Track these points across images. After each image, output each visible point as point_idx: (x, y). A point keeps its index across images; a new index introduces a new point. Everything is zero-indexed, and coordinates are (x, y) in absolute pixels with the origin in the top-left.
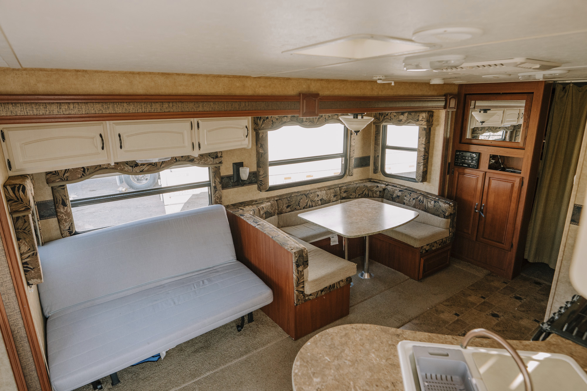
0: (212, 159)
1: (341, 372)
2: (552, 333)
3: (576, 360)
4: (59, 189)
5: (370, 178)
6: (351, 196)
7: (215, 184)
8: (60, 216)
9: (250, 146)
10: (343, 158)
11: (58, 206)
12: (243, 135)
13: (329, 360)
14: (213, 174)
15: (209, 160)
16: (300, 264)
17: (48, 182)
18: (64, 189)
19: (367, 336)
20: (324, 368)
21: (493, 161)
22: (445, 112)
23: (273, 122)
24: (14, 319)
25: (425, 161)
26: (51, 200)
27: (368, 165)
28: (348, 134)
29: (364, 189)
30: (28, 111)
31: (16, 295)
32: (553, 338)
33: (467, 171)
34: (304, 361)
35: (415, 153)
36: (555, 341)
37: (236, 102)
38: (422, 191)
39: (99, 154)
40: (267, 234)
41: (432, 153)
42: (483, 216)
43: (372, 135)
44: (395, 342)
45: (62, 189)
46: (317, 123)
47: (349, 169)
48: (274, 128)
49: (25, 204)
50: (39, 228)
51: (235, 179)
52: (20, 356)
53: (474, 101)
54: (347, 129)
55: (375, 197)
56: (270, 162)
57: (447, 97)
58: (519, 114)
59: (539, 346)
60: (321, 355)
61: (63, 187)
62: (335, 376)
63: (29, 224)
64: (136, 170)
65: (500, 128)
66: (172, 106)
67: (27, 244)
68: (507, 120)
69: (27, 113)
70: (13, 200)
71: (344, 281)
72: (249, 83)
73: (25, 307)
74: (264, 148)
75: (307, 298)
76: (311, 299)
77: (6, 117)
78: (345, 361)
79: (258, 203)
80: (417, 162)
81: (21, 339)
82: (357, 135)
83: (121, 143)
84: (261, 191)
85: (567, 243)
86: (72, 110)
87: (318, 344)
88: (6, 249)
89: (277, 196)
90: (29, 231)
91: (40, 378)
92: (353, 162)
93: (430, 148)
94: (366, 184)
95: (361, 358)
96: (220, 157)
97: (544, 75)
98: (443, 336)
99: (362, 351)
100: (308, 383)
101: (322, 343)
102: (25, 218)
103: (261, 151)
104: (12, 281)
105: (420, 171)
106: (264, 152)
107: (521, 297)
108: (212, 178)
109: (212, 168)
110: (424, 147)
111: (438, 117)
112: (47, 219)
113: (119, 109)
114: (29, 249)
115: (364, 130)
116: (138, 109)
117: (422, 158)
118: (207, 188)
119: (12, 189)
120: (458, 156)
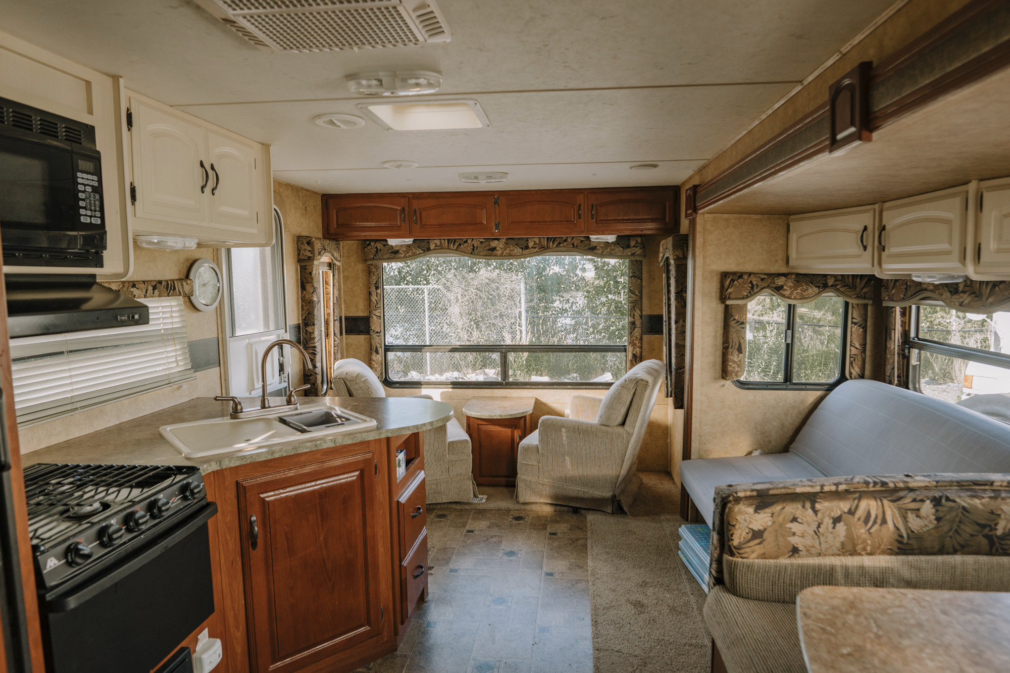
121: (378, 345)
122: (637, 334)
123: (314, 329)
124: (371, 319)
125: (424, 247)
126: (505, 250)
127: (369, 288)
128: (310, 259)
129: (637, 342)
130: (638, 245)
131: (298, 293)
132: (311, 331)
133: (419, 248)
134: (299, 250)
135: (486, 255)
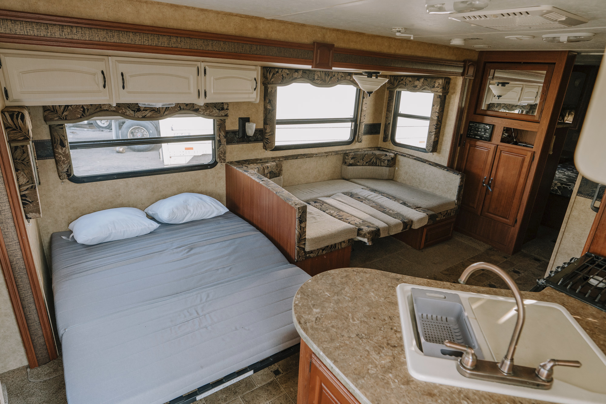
0: (218, 111)
1: (340, 305)
2: (548, 286)
3: (567, 309)
4: (57, 128)
5: (379, 146)
6: (358, 164)
7: (220, 137)
8: (58, 157)
9: (258, 101)
10: (353, 123)
11: (56, 146)
12: (252, 88)
13: (329, 295)
14: (218, 127)
15: (214, 111)
16: (303, 220)
17: (46, 119)
18: (62, 128)
19: (367, 278)
20: (324, 301)
21: (506, 134)
22: (462, 79)
23: (283, 77)
24: (12, 249)
25: (437, 130)
26: (49, 140)
27: (378, 133)
28: (360, 98)
29: (372, 157)
30: (28, 30)
31: (15, 225)
32: (547, 291)
33: (479, 143)
34: (304, 295)
35: (427, 123)
36: (549, 293)
37: (247, 44)
38: (431, 162)
39: (101, 92)
40: (271, 189)
41: (445, 123)
42: (490, 190)
43: (385, 101)
44: (394, 285)
45: (60, 128)
46: (329, 82)
47: (358, 135)
48: (284, 83)
49: (24, 133)
50: (37, 166)
51: (241, 135)
52: (19, 287)
53: (494, 70)
54: (360, 90)
55: (382, 166)
56: (277, 120)
57: (466, 64)
58: (537, 93)
59: (534, 296)
60: (321, 291)
61: (62, 127)
62: (334, 308)
63: (28, 155)
64: (138, 115)
65: (516, 106)
66: (180, 41)
67: (25, 176)
68: (525, 98)
69: (28, 32)
70: (11, 128)
71: (345, 242)
72: (261, 25)
73: (24, 238)
74: (272, 104)
75: (308, 255)
76: (312, 256)
77: (5, 35)
78: (345, 297)
79: (262, 162)
80: (429, 131)
81: (19, 270)
82: (369, 96)
83: (123, 83)
84: (266, 150)
85: (571, 215)
86: (75, 34)
87: (319, 282)
88: (5, 176)
89: (283, 157)
90: (27, 163)
91: (39, 311)
92: (362, 128)
93: (444, 117)
94: (374, 152)
95: (361, 296)
96: (226, 109)
97: (568, 37)
98: (442, 283)
99: (361, 290)
100: (307, 313)
101: (323, 281)
102: (23, 148)
103: (269, 107)
104: (10, 210)
105: (431, 141)
106: (272, 108)
107: (520, 271)
108: (217, 132)
109: (217, 120)
110: (437, 116)
111: (455, 84)
112: (45, 159)
113: (125, 39)
114: (28, 182)
115: (377, 92)
116: (144, 40)
117: (435, 127)
118: (211, 141)
119: (10, 115)
120: (471, 127)
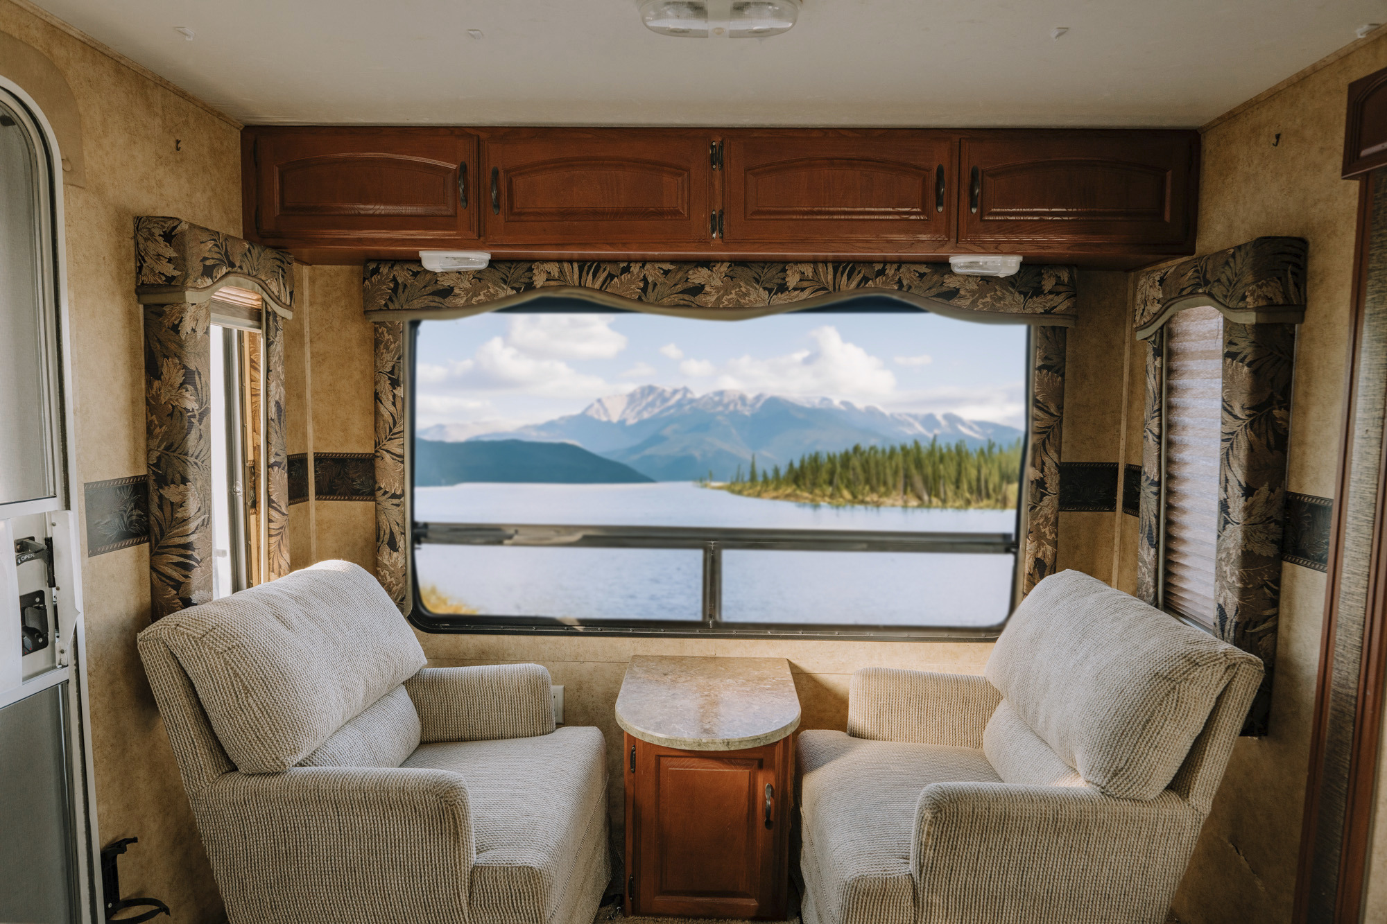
121: (396, 529)
122: (1047, 511)
123: (184, 494)
124: (379, 463)
125: (516, 281)
126: (727, 293)
127: (376, 383)
128: (174, 285)
129: (1047, 530)
130: (1061, 288)
131: (133, 385)
132: (175, 499)
133: (505, 282)
134: (140, 258)
135: (677, 306)
